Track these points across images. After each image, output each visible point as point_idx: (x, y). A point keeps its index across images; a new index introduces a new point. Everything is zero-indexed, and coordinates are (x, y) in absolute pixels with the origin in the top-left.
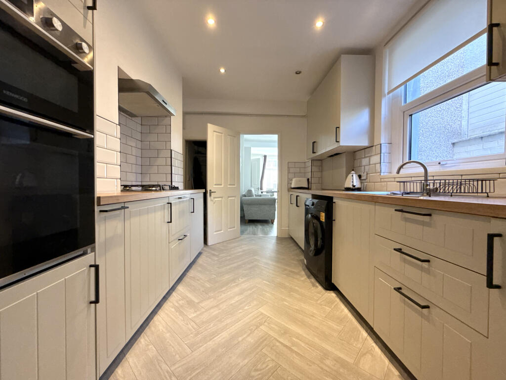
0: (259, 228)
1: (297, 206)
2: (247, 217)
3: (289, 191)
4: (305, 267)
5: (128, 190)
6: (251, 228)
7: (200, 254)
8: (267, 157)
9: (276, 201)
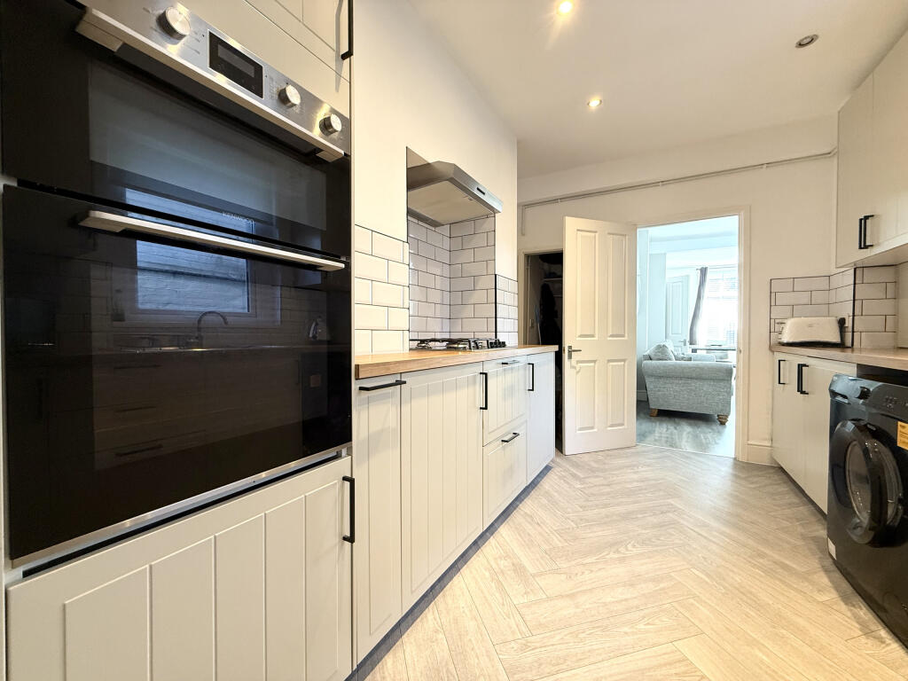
0: (686, 430)
1: (800, 390)
2: (655, 404)
3: (771, 349)
4: (828, 562)
5: (424, 348)
6: (663, 429)
7: (547, 469)
8: (708, 271)
9: (734, 370)
